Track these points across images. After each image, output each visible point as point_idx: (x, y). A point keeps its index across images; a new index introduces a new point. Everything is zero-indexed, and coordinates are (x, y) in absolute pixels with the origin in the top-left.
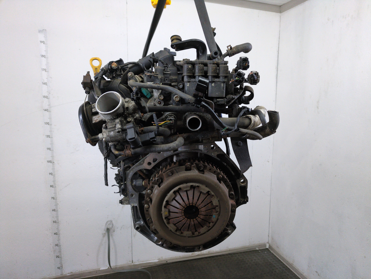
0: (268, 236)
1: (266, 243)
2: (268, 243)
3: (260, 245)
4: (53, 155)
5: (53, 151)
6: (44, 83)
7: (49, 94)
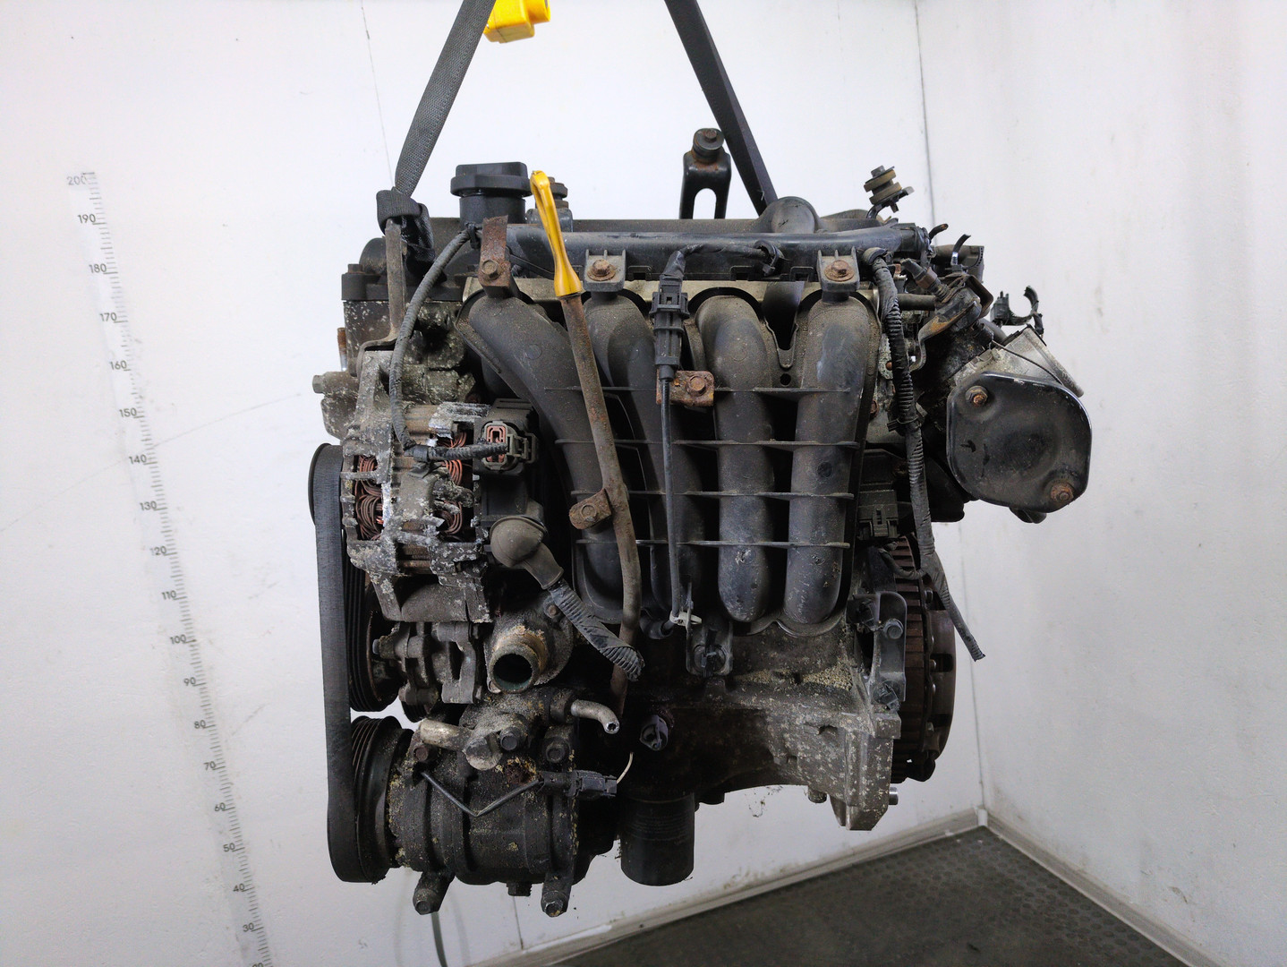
3: (957, 820)
4: (188, 615)
5: (186, 602)
6: (117, 364)
7: (139, 400)
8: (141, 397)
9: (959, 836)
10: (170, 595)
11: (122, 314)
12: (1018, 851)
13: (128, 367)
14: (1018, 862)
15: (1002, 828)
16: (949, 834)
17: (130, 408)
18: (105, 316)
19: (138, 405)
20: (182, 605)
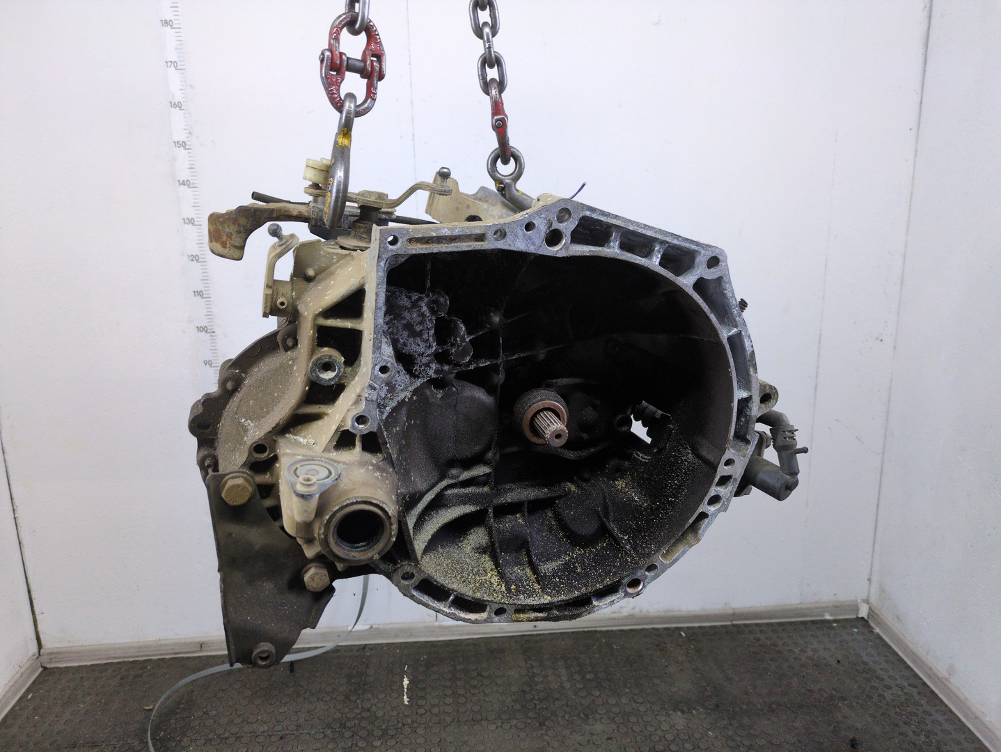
0: (869, 580)
1: (859, 601)
2: (867, 601)
3: (837, 607)
4: (211, 312)
5: (210, 301)
6: (175, 104)
7: (188, 135)
8: (190, 133)
9: (835, 621)
10: (199, 293)
11: (182, 63)
12: (890, 647)
13: (182, 108)
14: (885, 656)
15: (881, 624)
16: (828, 617)
17: (181, 140)
18: (169, 64)
19: (188, 139)
20: (207, 303)
